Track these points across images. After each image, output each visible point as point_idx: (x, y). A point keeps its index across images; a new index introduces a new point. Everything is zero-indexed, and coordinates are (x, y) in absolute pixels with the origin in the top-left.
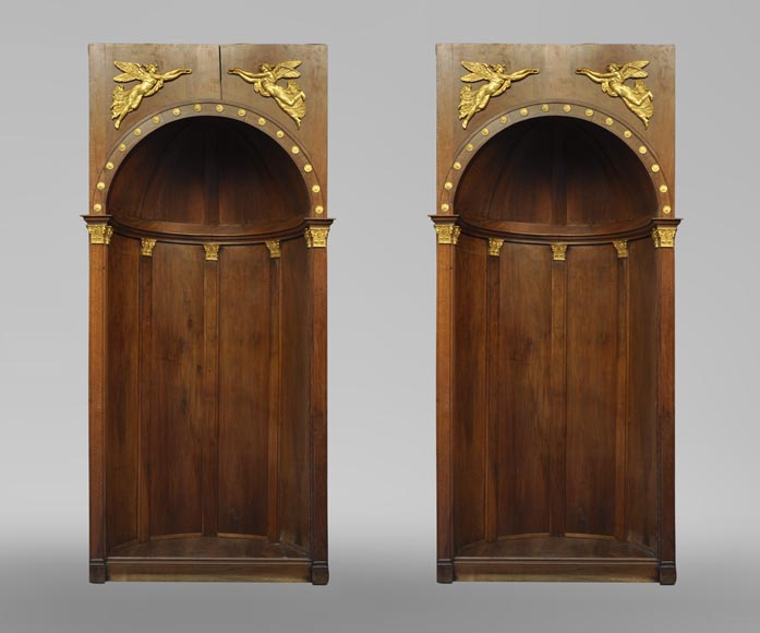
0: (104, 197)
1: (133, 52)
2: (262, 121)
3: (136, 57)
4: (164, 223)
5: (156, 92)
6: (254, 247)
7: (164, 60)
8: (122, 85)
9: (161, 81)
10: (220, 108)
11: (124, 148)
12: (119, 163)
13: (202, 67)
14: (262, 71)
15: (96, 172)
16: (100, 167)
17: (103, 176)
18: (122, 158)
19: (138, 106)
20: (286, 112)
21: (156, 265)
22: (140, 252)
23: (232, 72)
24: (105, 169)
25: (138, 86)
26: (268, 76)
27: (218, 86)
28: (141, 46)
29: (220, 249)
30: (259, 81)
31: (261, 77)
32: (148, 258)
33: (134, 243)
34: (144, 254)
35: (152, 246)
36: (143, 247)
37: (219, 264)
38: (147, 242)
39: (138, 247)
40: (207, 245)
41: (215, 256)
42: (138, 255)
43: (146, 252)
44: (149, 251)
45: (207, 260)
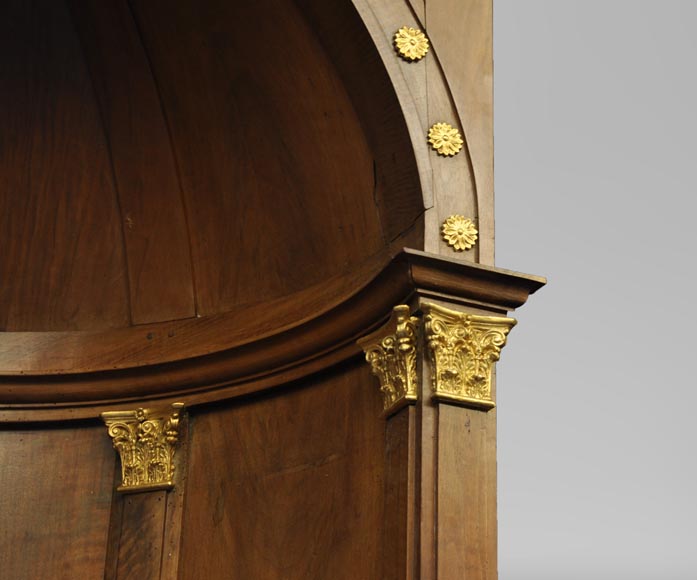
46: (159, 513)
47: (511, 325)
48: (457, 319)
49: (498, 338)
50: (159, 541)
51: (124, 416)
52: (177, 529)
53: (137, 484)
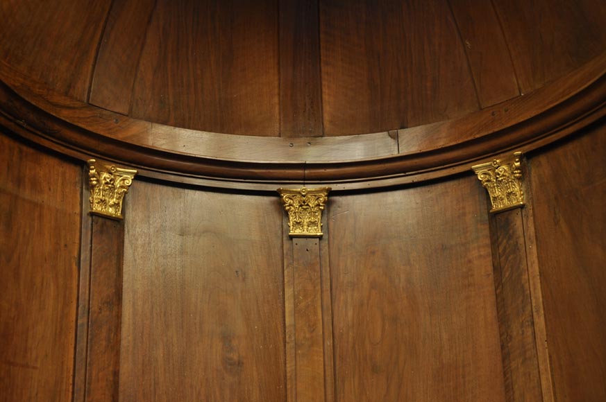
22: (84, 202)
29: (327, 203)
32: (109, 223)
33: (64, 173)
34: (98, 208)
35: (122, 187)
36: (93, 186)
37: (326, 248)
38: (105, 175)
39: (78, 188)
40: (290, 192)
41: (314, 223)
42: (78, 211)
43: (103, 202)
44: (111, 202)
45: (291, 237)
46: (518, 222)
50: (522, 239)
51: (486, 167)
52: (532, 230)
53: (501, 207)
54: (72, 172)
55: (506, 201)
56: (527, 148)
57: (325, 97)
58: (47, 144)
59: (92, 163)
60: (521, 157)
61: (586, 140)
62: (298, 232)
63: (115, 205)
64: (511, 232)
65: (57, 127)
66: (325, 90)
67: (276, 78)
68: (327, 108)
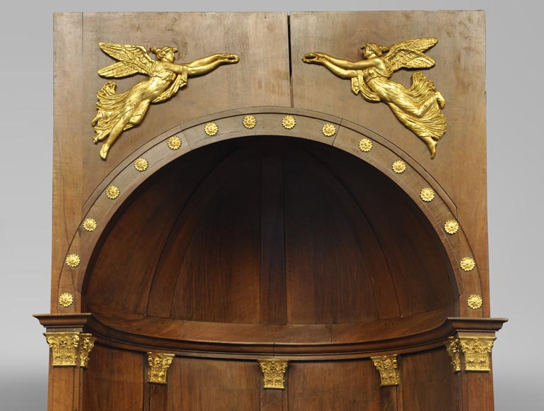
0: (79, 281)
1: (132, 27)
2: (365, 144)
3: (139, 34)
4: (188, 324)
5: (174, 95)
6: (351, 366)
7: (188, 40)
8: (113, 83)
9: (184, 77)
10: (290, 121)
11: (116, 192)
12: (106, 220)
13: (257, 51)
14: (365, 58)
15: (65, 236)
16: (72, 227)
17: (76, 242)
18: (111, 210)
19: (142, 121)
20: (409, 128)
21: (174, 399)
22: (145, 376)
23: (310, 60)
24: (80, 230)
25: (142, 85)
26: (376, 66)
27: (286, 83)
28: (148, 16)
29: (288, 369)
30: (360, 74)
31: (363, 68)
32: (159, 387)
33: (134, 360)
34: (153, 379)
35: (166, 364)
36: (150, 367)
37: (286, 395)
38: (157, 359)
39: (142, 368)
40: (266, 361)
41: (279, 381)
42: (142, 381)
43: (156, 376)
44: (160, 375)
45: (266, 389)
46: (394, 394)
47: (494, 340)
48: (472, 340)
49: (490, 345)
50: (395, 405)
51: (379, 358)
52: (401, 400)
53: (386, 383)
54: (138, 359)
55: (388, 380)
56: (401, 351)
57: (289, 300)
58: (125, 347)
59: (150, 354)
60: (397, 358)
61: (430, 355)
62: (269, 386)
63: (162, 376)
64: (390, 399)
65: (131, 337)
66: (288, 295)
67: (258, 287)
68: (289, 307)
